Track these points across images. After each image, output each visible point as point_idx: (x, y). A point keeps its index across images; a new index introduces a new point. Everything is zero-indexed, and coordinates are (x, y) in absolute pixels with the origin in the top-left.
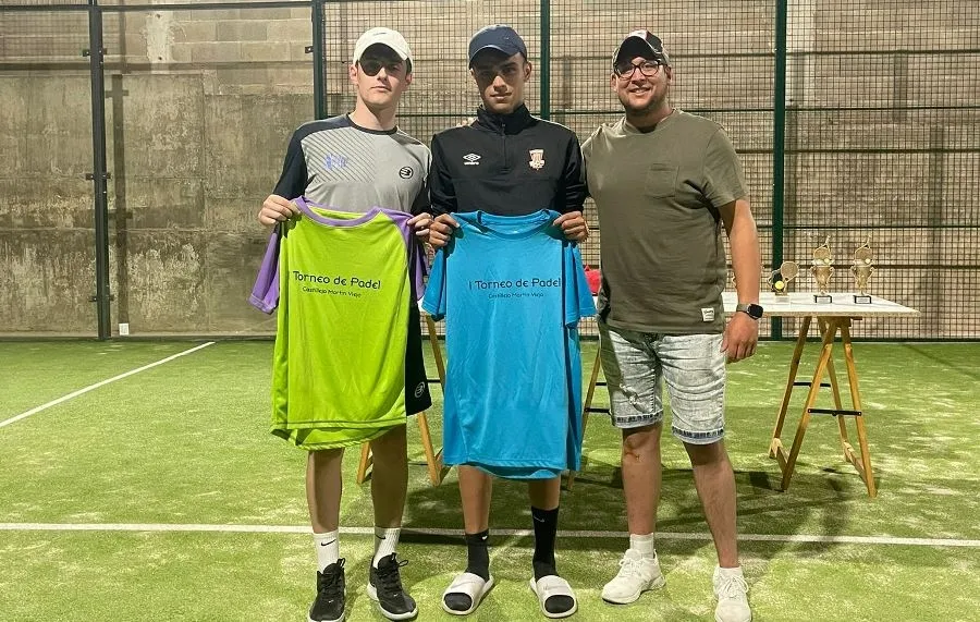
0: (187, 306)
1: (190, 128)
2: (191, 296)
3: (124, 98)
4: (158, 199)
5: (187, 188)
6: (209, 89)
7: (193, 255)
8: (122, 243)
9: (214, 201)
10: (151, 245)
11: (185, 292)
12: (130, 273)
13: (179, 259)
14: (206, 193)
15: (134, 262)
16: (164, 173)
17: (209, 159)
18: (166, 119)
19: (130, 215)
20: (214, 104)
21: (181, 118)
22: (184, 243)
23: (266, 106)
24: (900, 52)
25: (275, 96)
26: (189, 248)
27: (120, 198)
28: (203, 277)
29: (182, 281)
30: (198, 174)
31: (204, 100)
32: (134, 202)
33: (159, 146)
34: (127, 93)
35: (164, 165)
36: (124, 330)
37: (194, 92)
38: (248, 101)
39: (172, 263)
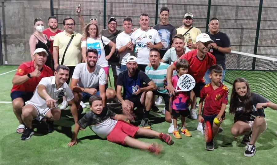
0: (22, 58)
1: (21, 15)
2: (23, 55)
3: (5, 7)
4: (14, 32)
5: (21, 30)
6: (25, 6)
7: (23, 46)
8: (5, 42)
9: (28, 33)
10: (12, 43)
11: (21, 54)
12: (8, 49)
13: (20, 46)
14: (26, 31)
15: (8, 47)
16: (15, 26)
17: (26, 23)
18: (15, 13)
19: (7, 36)
20: (27, 10)
21: (19, 13)
22: (20, 42)
23: (40, 11)
24: (186, 4)
25: (42, 8)
26: (22, 44)
27: (5, 31)
28: (25, 51)
29: (20, 52)
30: (24, 26)
31: (24, 9)
32: (8, 33)
33: (13, 19)
34: (5, 6)
35: (15, 24)
36: (6, 63)
37: (22, 6)
38: (35, 9)
39: (18, 47)
